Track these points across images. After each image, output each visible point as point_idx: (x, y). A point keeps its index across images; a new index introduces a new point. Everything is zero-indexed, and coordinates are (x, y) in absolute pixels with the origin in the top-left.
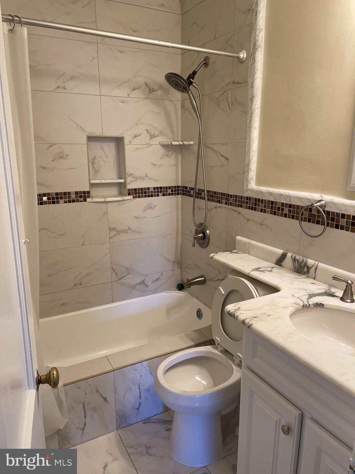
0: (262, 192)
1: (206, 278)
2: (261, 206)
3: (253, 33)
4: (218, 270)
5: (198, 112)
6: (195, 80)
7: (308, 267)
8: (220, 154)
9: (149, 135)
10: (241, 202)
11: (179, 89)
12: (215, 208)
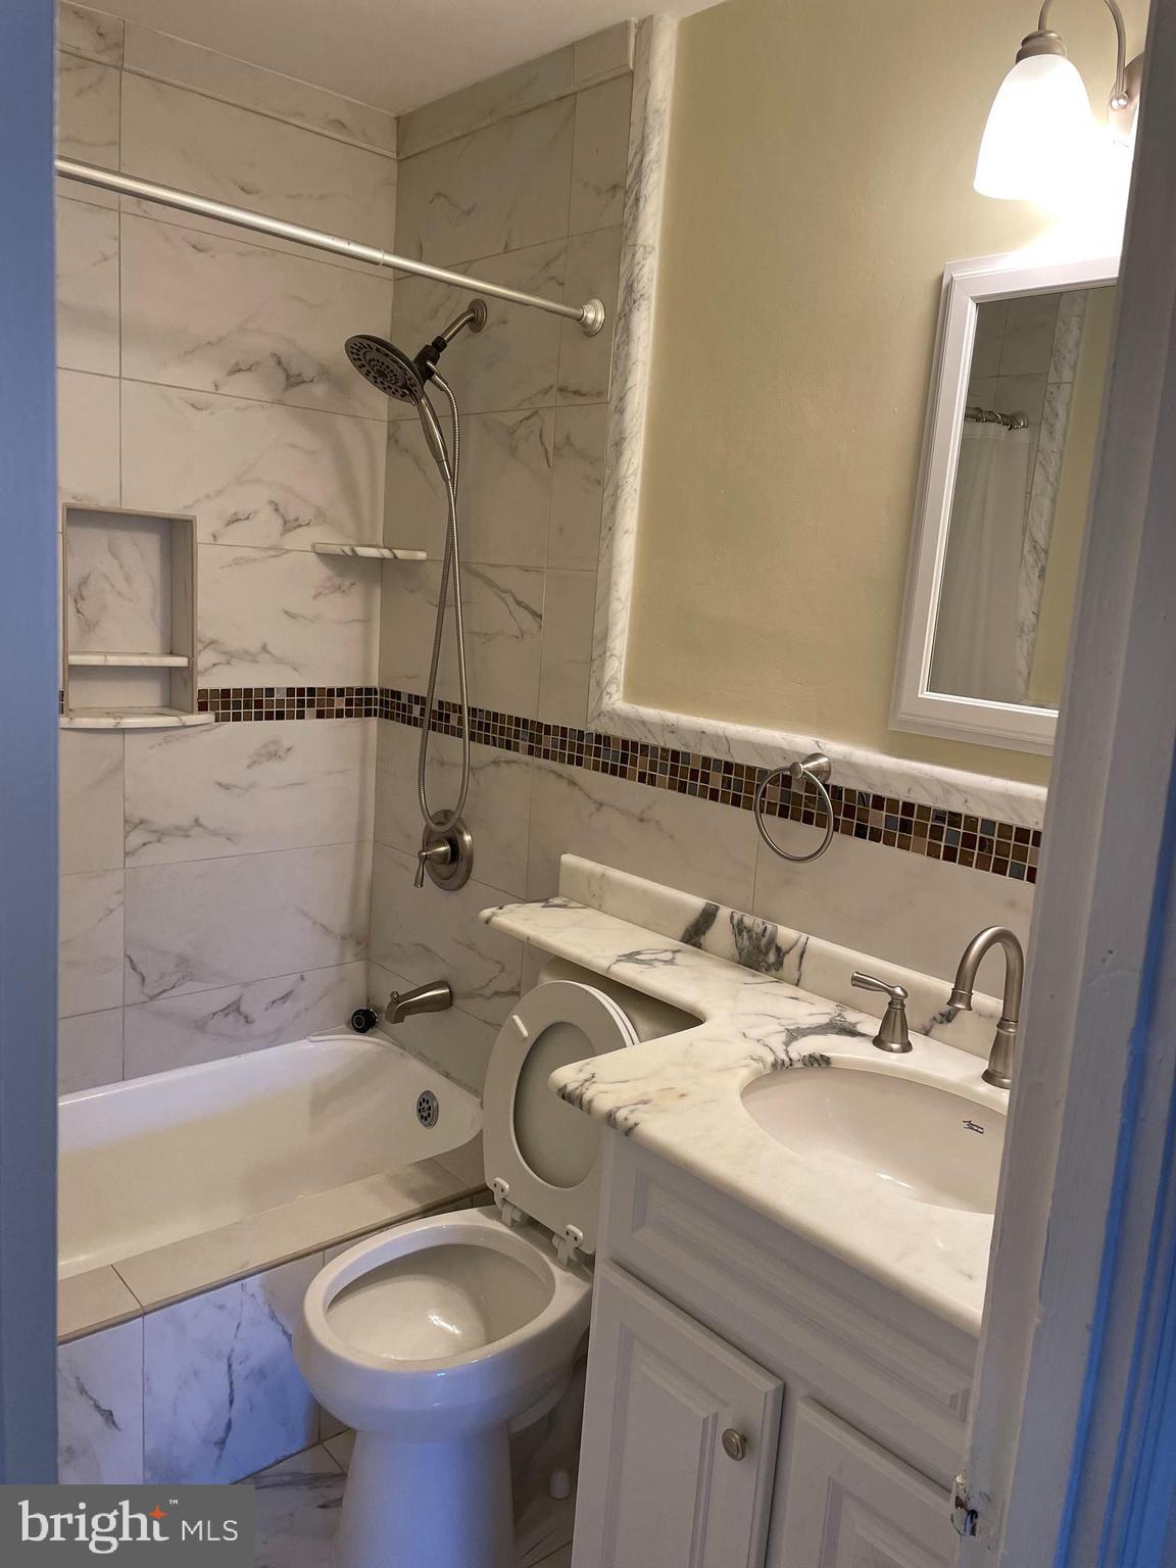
0: (643, 723)
1: (454, 989)
2: (642, 764)
3: (625, 254)
4: (499, 963)
5: (447, 464)
6: (442, 366)
7: (778, 949)
8: (515, 598)
9: (281, 521)
10: (580, 749)
11: (389, 387)
12: (494, 762)
